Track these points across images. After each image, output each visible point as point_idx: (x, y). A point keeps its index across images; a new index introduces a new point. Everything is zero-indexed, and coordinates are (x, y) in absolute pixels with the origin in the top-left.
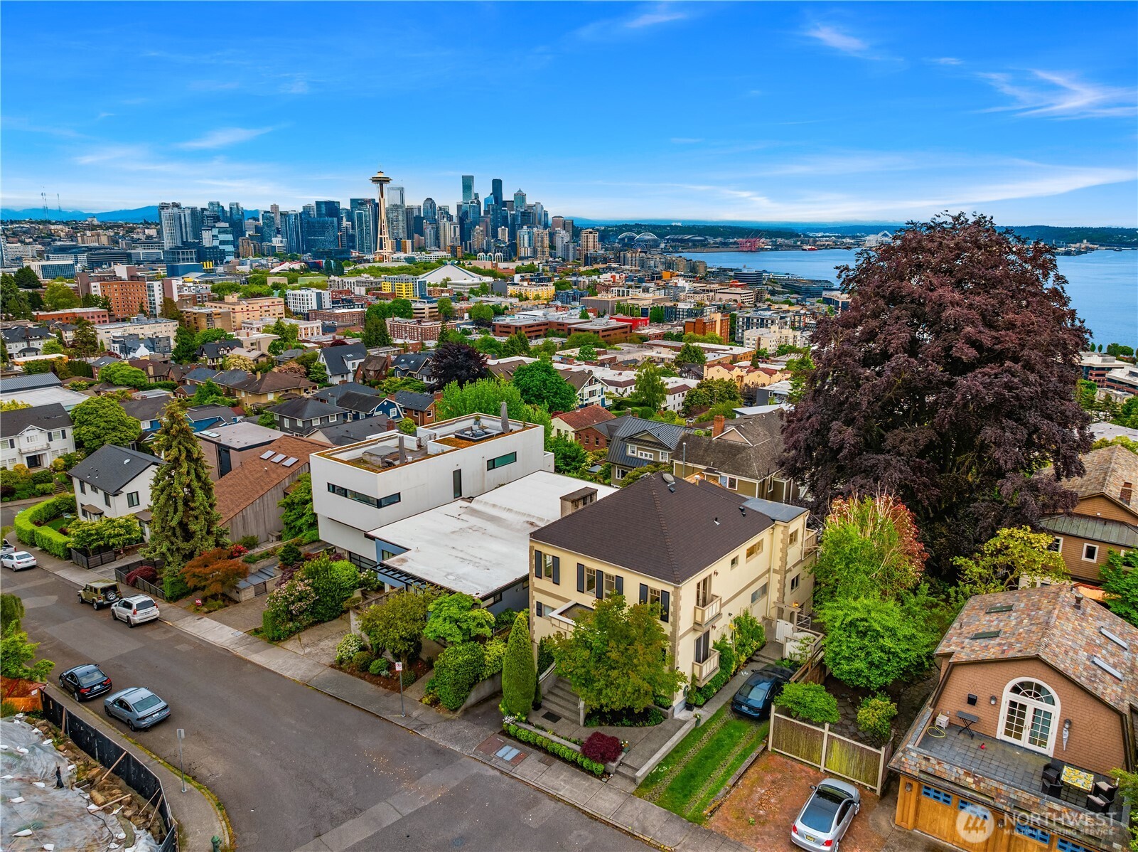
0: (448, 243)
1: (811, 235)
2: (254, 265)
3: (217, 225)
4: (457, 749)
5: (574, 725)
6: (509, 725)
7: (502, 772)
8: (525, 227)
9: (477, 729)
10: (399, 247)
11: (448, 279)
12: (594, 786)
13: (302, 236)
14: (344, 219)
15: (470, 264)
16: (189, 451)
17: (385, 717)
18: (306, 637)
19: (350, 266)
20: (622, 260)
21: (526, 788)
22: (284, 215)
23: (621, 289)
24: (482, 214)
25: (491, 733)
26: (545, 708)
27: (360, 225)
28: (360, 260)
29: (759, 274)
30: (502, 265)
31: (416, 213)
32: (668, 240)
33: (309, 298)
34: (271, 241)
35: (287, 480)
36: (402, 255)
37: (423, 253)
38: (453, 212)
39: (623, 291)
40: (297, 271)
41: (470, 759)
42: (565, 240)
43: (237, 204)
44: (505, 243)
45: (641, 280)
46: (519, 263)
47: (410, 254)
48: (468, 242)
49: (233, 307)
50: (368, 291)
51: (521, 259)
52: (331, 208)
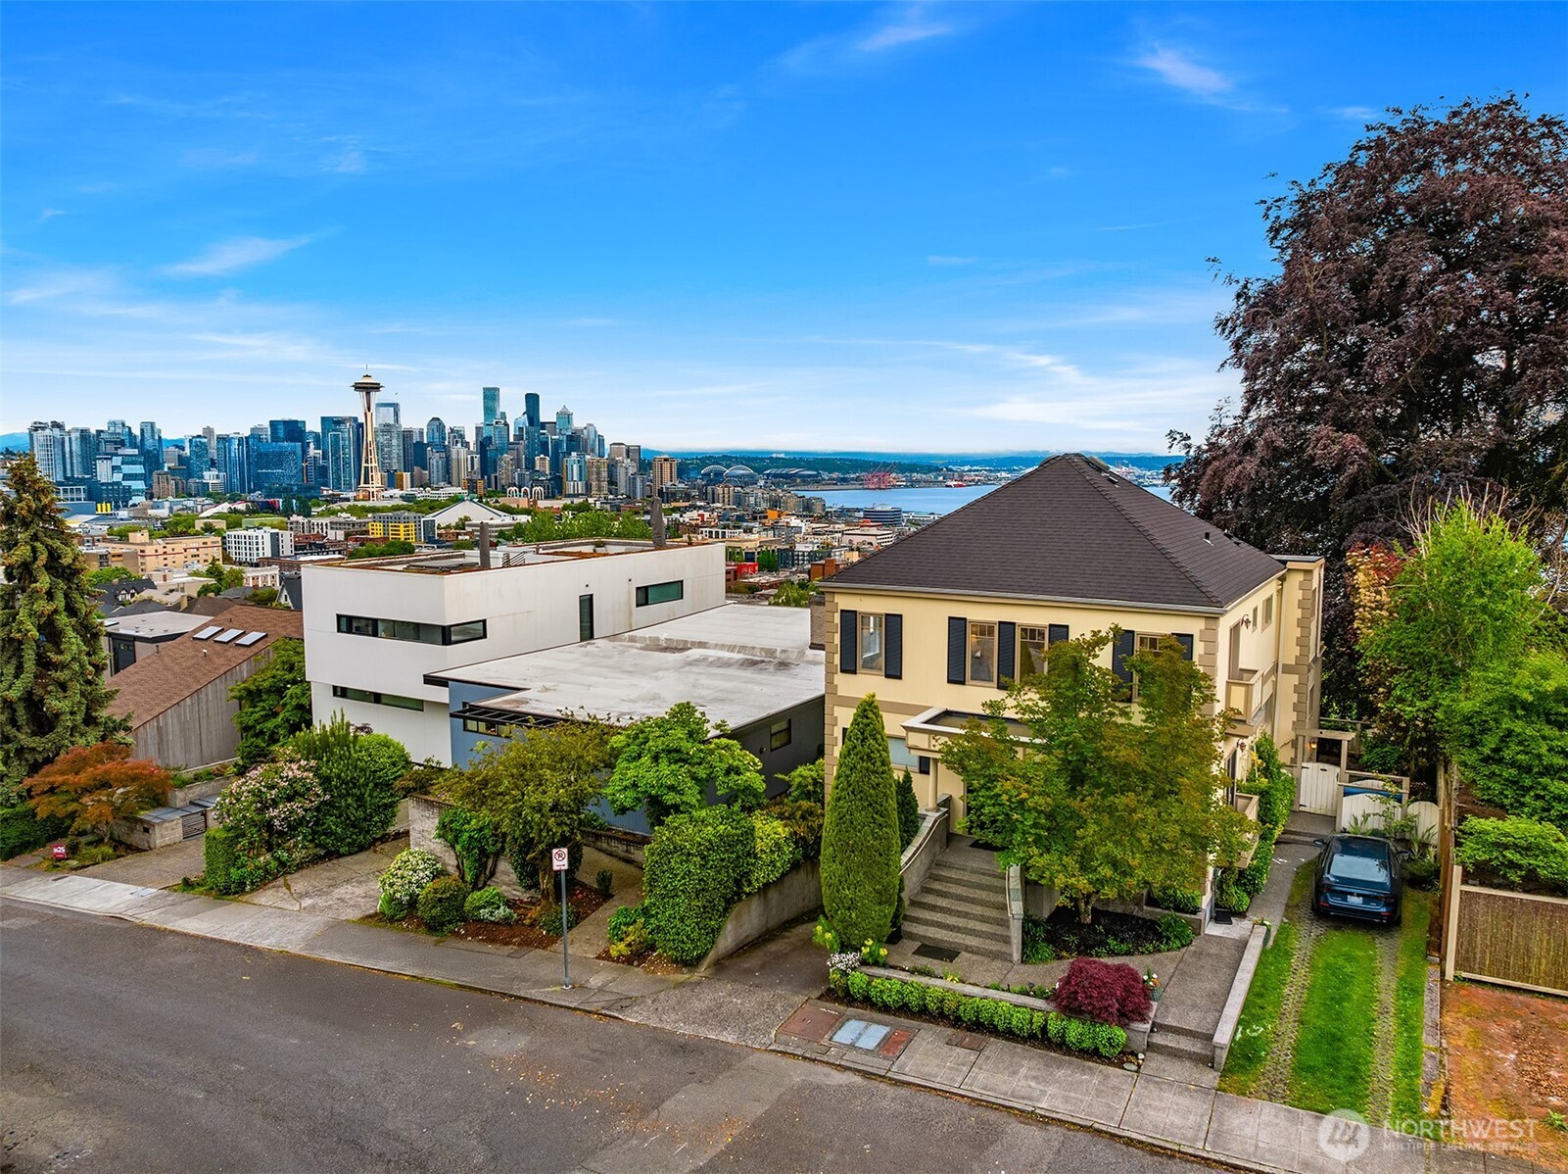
0: (463, 475)
1: (954, 468)
2: (175, 508)
3: (120, 452)
4: (729, 1037)
5: (997, 964)
6: (844, 973)
7: (866, 1075)
8: (574, 454)
9: (766, 996)
10: (393, 481)
11: (467, 519)
12: (1115, 1082)
13: (249, 470)
14: (312, 445)
15: (497, 502)
16: (54, 556)
17: (522, 994)
18: (299, 883)
19: (319, 506)
20: (710, 496)
21: (948, 1104)
22: (224, 440)
23: (714, 530)
24: (512, 440)
25: (799, 999)
26: (912, 936)
27: (335, 452)
28: (334, 499)
29: (897, 512)
30: (542, 504)
31: (416, 438)
32: (768, 475)
33: (260, 540)
34: (202, 477)
35: (244, 665)
36: (397, 492)
37: (428, 489)
38: (471, 437)
39: (717, 533)
40: (242, 513)
41: (772, 1056)
42: (631, 472)
43: (152, 425)
44: (545, 475)
45: (740, 518)
46: (568, 501)
47: (408, 490)
48: (493, 476)
49: (142, 548)
50: (347, 535)
51: (569, 496)
52: (293, 430)
